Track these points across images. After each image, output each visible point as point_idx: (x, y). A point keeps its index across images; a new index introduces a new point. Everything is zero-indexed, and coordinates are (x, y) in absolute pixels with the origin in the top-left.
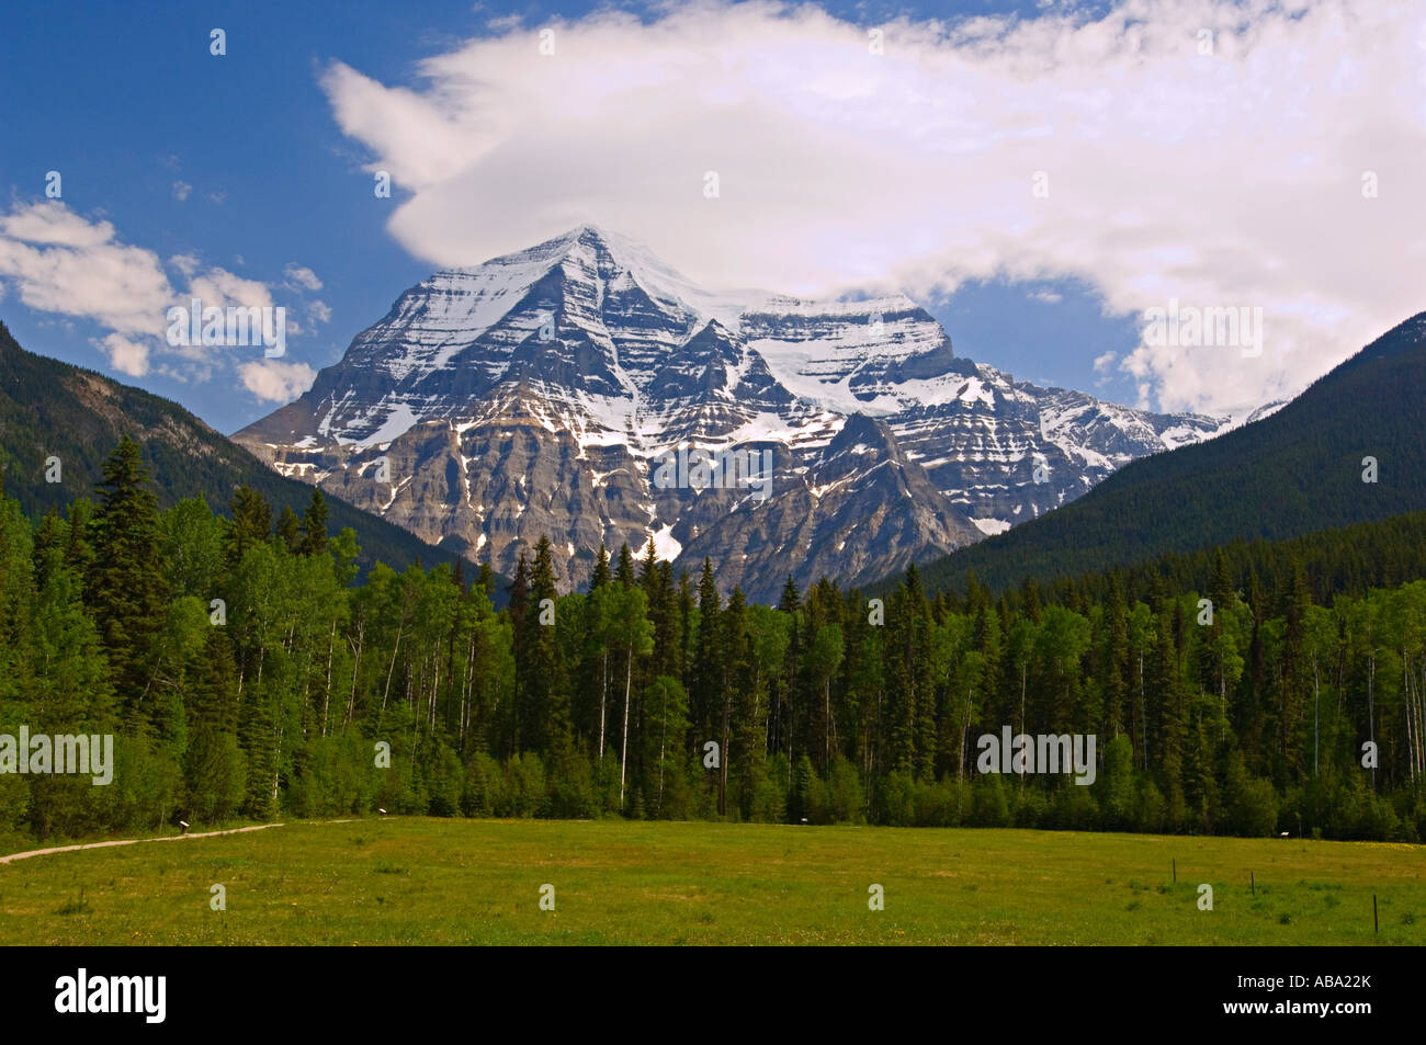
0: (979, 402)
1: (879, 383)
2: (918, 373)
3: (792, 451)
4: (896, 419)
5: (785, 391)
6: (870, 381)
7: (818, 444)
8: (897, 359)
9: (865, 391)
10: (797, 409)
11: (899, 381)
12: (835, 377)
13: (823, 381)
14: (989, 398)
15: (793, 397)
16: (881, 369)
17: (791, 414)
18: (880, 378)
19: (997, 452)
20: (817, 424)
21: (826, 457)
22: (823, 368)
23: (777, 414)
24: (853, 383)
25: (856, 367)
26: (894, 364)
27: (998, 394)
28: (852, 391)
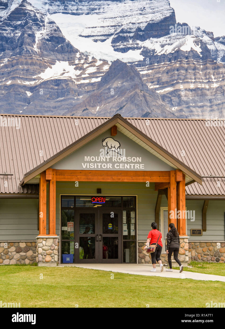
0: (192, 51)
1: (131, 41)
2: (155, 33)
3: (77, 85)
4: (141, 64)
5: (72, 47)
6: (125, 39)
7: (94, 80)
8: (141, 25)
9: (122, 47)
10: (80, 59)
11: (143, 38)
12: (103, 38)
13: (96, 41)
14: (198, 49)
15: (77, 51)
16: (130, 32)
17: (77, 62)
18: (131, 38)
19: (203, 82)
20: (92, 68)
21: (98, 89)
22: (96, 32)
23: (67, 62)
24: (114, 41)
25: (116, 31)
26: (139, 29)
27: (204, 46)
28: (113, 47)
